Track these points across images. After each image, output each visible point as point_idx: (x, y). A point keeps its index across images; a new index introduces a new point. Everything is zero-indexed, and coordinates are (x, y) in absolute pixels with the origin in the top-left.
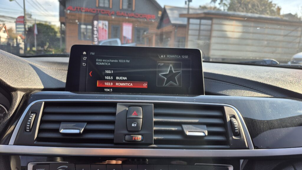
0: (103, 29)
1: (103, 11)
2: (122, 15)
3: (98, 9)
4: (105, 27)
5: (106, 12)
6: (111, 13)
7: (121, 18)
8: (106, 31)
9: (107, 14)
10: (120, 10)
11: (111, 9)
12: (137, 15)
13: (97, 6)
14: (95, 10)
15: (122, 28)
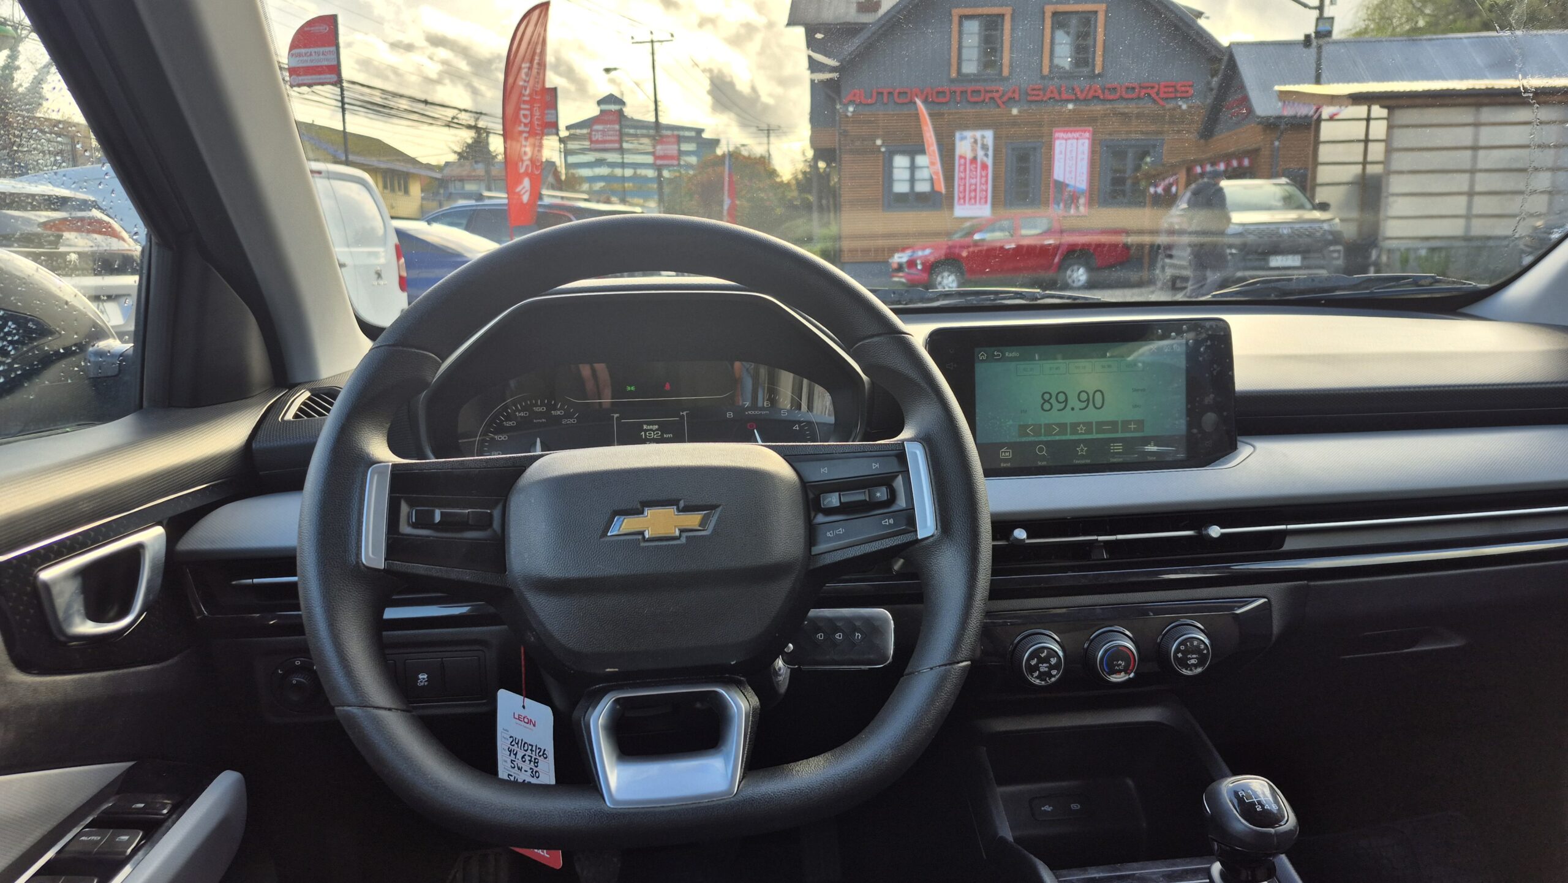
1: (973, 92)
2: (1051, 98)
3: (958, 87)
5: (987, 92)
6: (1008, 95)
7: (1048, 108)
8: (984, 167)
9: (992, 98)
10: (1043, 78)
11: (1007, 79)
12: (1114, 89)
13: (954, 75)
14: (943, 92)
15: (1050, 147)
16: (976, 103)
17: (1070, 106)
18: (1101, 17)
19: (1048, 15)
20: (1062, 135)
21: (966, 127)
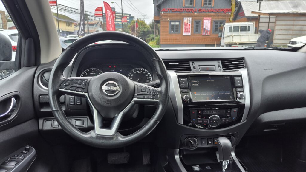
0: (187, 24)
1: (188, 10)
2: (203, 11)
3: (185, 8)
4: (189, 22)
5: (190, 10)
6: (195, 10)
7: (203, 13)
9: (191, 11)
10: (202, 7)
11: (195, 7)
12: (216, 10)
13: (184, 6)
14: (182, 10)
15: (203, 22)
16: (188, 12)
17: (207, 13)
20: (205, 19)
21: (186, 17)
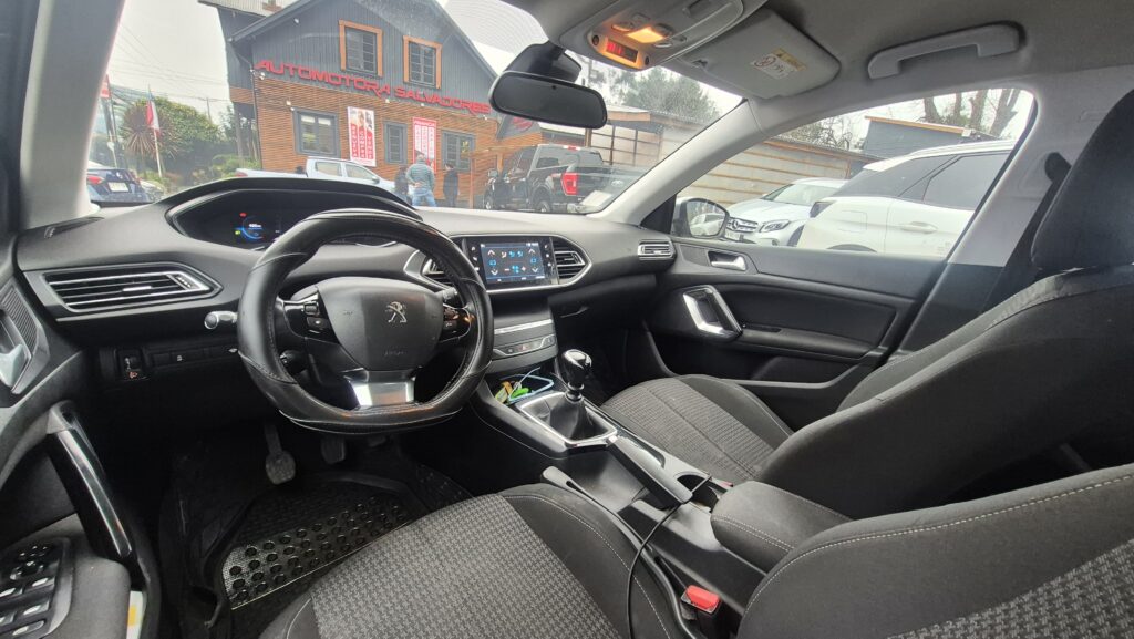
0: (362, 128)
1: (361, 82)
2: (411, 98)
3: (347, 76)
4: (366, 125)
5: (368, 84)
6: (383, 89)
7: (408, 103)
8: (369, 134)
9: (371, 89)
10: (405, 83)
11: (379, 78)
12: (448, 100)
13: (343, 67)
14: (337, 78)
15: (412, 129)
16: (360, 90)
17: (423, 105)
18: (438, 52)
19: (406, 43)
20: (418, 122)
21: (355, 105)
